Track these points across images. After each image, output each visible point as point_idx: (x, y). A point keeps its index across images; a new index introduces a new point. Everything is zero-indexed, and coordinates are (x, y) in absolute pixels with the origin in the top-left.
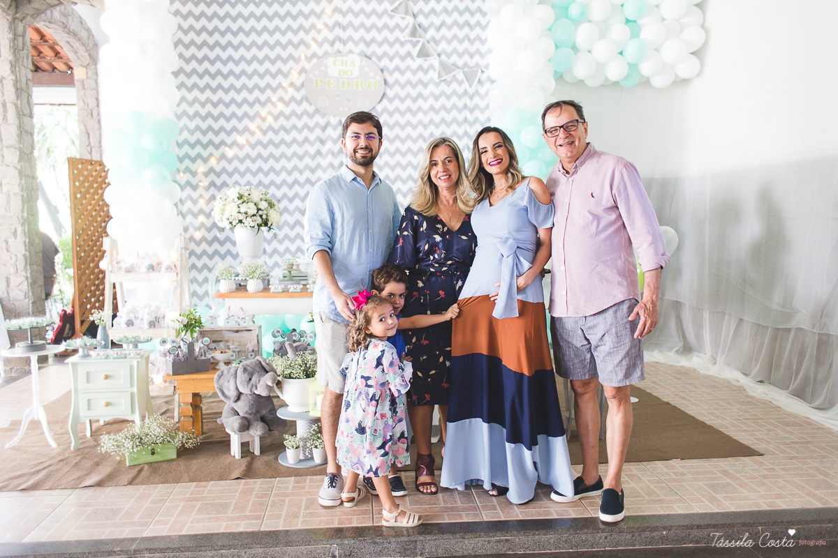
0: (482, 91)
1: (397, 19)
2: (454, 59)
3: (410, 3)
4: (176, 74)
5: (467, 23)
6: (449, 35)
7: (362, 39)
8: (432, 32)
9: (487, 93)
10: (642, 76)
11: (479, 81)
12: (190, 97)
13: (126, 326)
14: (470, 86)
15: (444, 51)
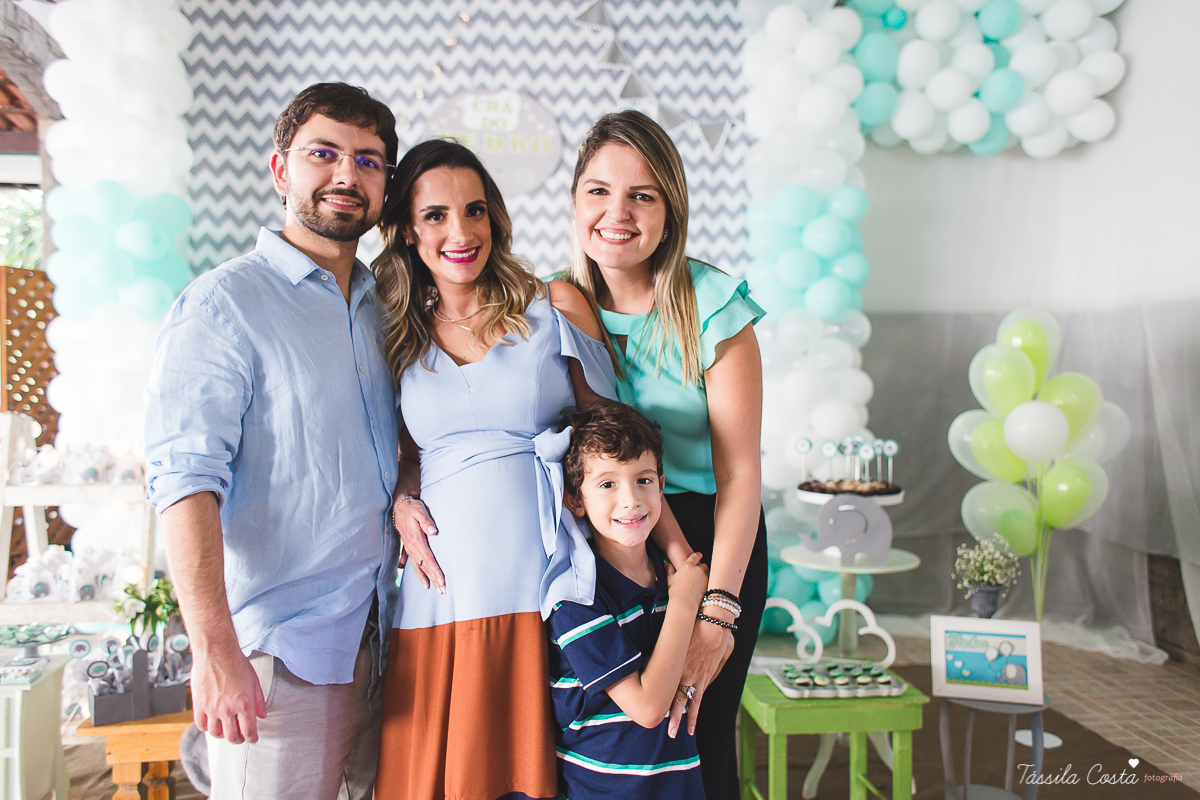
0: (732, 157)
1: (586, 32)
2: (684, 102)
3: (609, 7)
4: (190, 119)
5: (706, 43)
6: (675, 60)
7: (524, 66)
8: (646, 56)
9: (741, 162)
10: (1010, 135)
11: (728, 142)
12: (217, 160)
13: (33, 596)
14: (712, 147)
15: (666, 90)
